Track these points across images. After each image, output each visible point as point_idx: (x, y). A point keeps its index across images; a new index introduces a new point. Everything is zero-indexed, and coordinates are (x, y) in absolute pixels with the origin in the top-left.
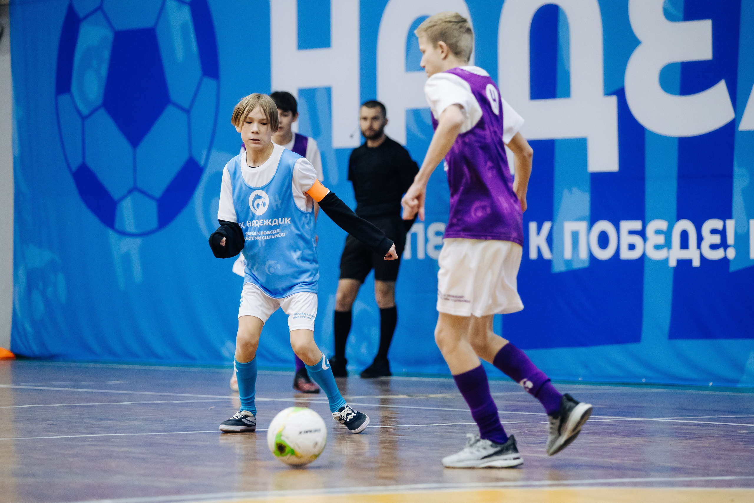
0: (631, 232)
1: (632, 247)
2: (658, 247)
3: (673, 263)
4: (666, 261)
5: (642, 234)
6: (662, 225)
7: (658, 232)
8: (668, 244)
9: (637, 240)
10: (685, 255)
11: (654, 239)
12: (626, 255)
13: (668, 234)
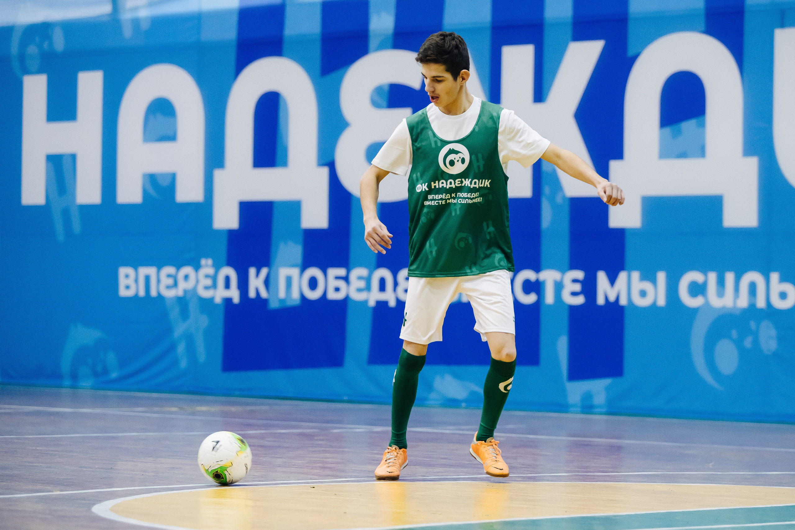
0: (337, 278)
1: (337, 289)
2: (359, 290)
3: (372, 303)
4: (366, 302)
5: (346, 279)
6: (363, 272)
7: (360, 278)
8: (368, 288)
9: (341, 284)
10: (382, 297)
11: (356, 283)
12: (332, 296)
13: (368, 280)
